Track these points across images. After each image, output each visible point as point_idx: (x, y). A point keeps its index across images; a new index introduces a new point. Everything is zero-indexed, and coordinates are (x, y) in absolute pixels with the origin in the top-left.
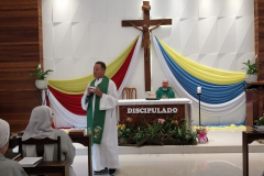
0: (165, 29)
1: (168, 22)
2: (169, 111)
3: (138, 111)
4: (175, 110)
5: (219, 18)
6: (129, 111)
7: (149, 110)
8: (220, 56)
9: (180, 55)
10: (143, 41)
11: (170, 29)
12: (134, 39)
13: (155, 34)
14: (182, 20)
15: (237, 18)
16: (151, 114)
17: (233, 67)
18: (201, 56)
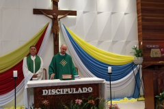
0: (71, 19)
1: (74, 13)
2: (85, 90)
3: (54, 92)
5: (112, 13)
6: (45, 93)
7: (65, 90)
8: (114, 42)
9: (83, 41)
10: (52, 28)
11: (75, 19)
12: (44, 25)
13: (63, 22)
14: (84, 12)
15: (125, 14)
16: (67, 95)
18: (100, 42)
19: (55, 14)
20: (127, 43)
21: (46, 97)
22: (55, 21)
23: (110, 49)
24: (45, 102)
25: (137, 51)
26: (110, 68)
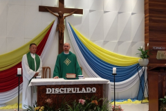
0: (77, 17)
1: (80, 12)
3: (58, 91)
4: (94, 90)
5: (119, 13)
6: (48, 91)
7: (69, 89)
8: (120, 43)
9: (88, 40)
10: (58, 26)
11: (81, 17)
13: (69, 20)
14: (90, 11)
15: (132, 14)
16: (71, 94)
17: (129, 53)
18: (105, 42)
19: (60, 12)
20: (133, 43)
21: (49, 96)
22: (61, 19)
23: (116, 50)
24: (48, 101)
25: (143, 52)
26: (114, 69)
